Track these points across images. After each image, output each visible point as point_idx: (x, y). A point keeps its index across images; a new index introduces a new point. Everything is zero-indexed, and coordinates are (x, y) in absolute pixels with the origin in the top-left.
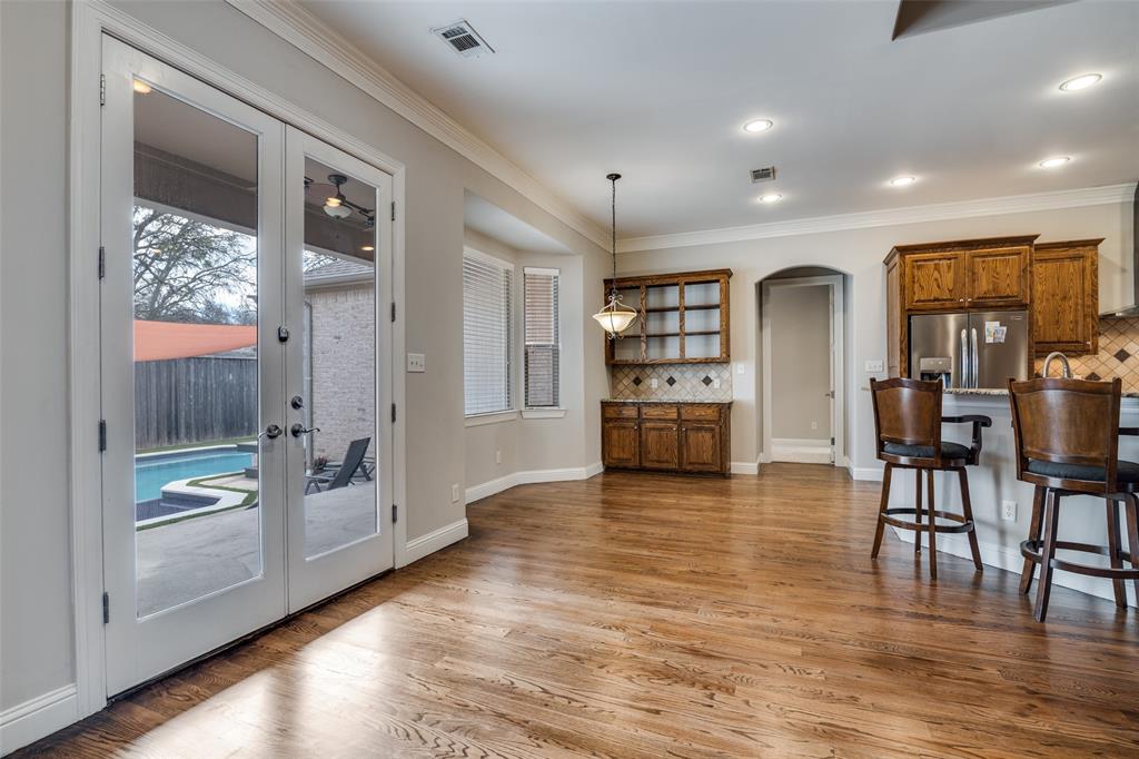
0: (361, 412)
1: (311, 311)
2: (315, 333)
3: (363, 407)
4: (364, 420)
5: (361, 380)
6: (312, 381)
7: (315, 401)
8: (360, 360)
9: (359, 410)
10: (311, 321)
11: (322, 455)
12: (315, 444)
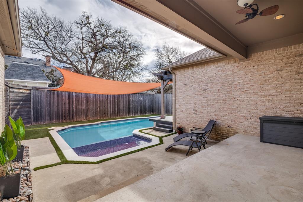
0: (195, 111)
1: (175, 76)
2: (176, 83)
3: (195, 109)
4: (196, 114)
5: (195, 99)
6: (175, 99)
7: (176, 106)
8: (194, 92)
9: (194, 110)
10: (175, 79)
11: (179, 125)
12: (176, 121)
